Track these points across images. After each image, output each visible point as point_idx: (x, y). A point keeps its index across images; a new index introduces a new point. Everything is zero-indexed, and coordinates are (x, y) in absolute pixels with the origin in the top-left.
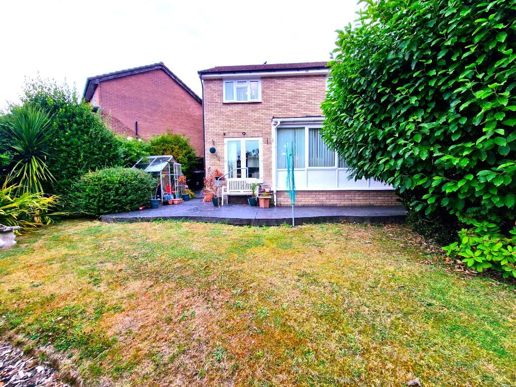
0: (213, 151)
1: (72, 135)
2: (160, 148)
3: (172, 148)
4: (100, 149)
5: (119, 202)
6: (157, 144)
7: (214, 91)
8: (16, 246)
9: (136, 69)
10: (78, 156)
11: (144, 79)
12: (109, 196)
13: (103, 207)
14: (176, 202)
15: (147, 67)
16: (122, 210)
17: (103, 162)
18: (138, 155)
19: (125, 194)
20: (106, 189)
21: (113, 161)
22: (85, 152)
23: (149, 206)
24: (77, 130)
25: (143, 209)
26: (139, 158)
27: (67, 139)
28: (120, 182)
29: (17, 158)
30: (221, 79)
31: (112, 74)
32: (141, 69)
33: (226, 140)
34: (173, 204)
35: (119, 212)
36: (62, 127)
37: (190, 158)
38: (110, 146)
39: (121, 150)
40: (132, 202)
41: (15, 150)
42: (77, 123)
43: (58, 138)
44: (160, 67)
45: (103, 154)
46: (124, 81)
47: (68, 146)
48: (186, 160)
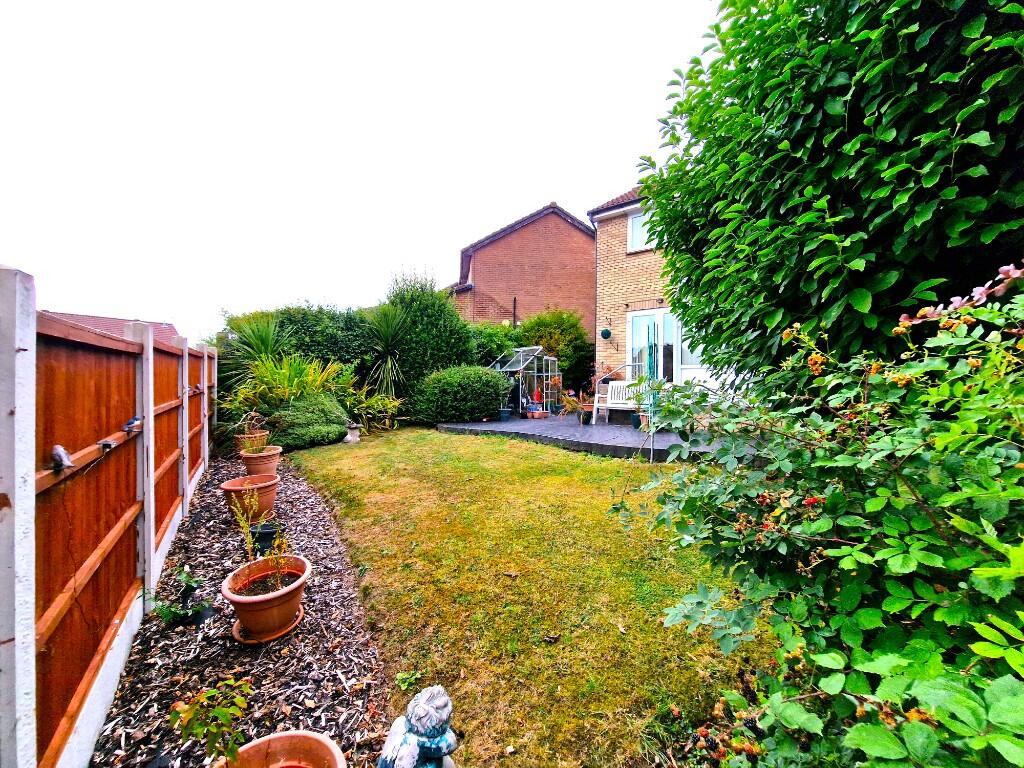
0: (606, 335)
1: (422, 331)
2: (536, 333)
3: (550, 333)
4: (448, 343)
5: (456, 409)
6: (532, 328)
7: (613, 236)
8: (358, 443)
9: (517, 223)
10: (425, 353)
11: (527, 233)
12: (447, 401)
13: (440, 413)
14: (536, 416)
15: (532, 216)
16: (460, 420)
17: (450, 360)
18: (500, 348)
19: (464, 399)
20: (444, 392)
21: (462, 356)
22: (433, 349)
23: (495, 417)
24: (427, 324)
25: (487, 421)
26: (502, 352)
27: (418, 335)
28: (460, 385)
29: (377, 358)
30: (625, 215)
31: (487, 238)
32: (524, 220)
33: (630, 315)
34: (533, 417)
35: (458, 422)
36: (414, 323)
37: (576, 349)
38: (460, 339)
39: (474, 343)
40: (473, 410)
41: (377, 351)
42: (428, 316)
43: (410, 335)
44: (552, 210)
45: (451, 350)
46: (502, 243)
47: (417, 343)
48: (569, 351)
